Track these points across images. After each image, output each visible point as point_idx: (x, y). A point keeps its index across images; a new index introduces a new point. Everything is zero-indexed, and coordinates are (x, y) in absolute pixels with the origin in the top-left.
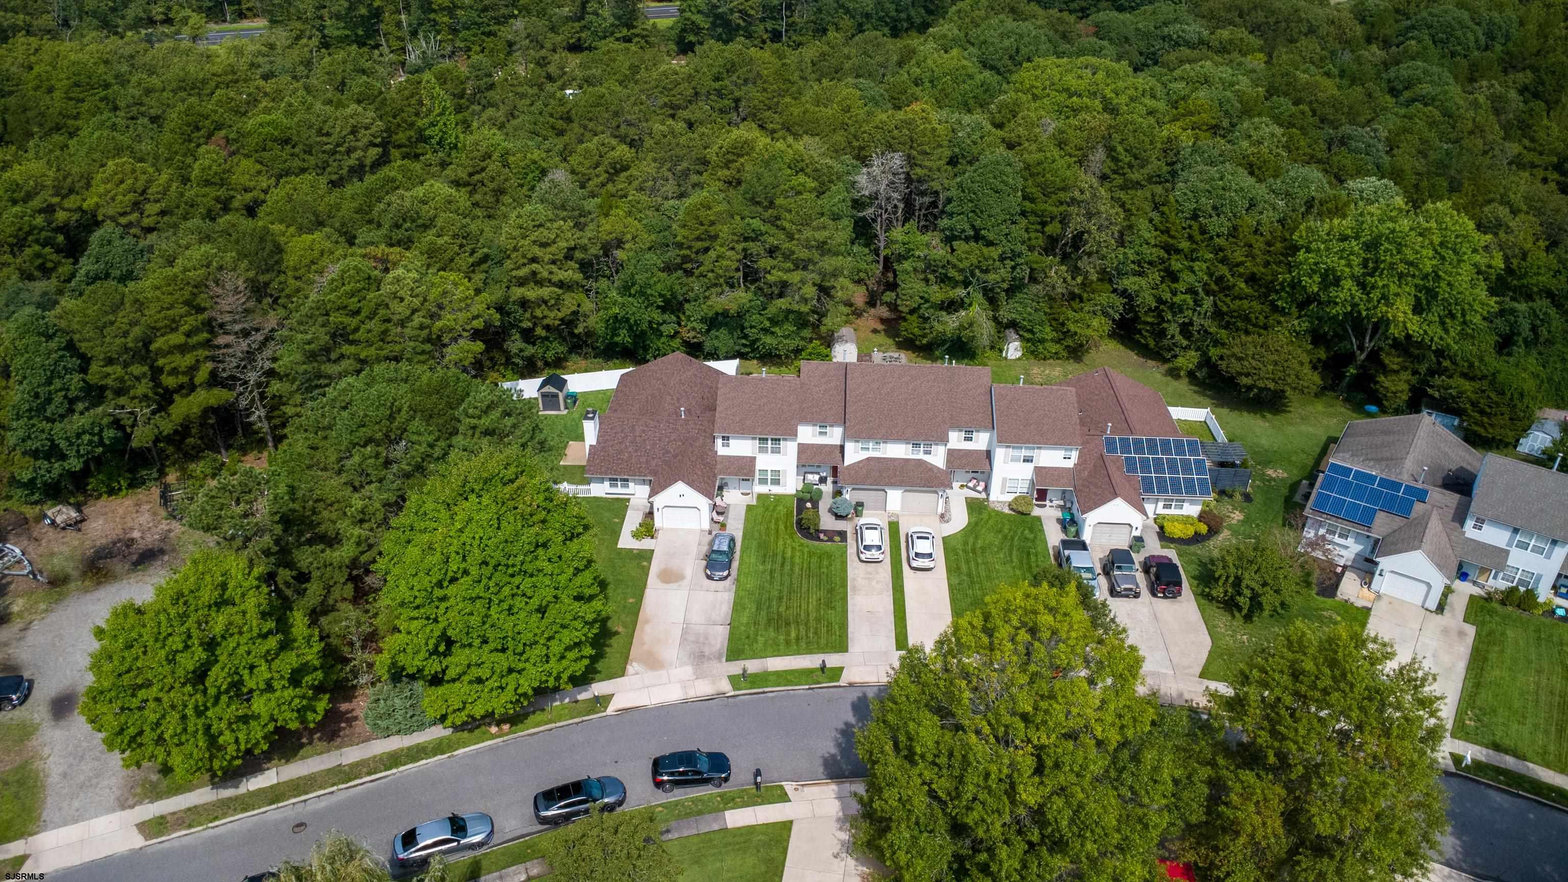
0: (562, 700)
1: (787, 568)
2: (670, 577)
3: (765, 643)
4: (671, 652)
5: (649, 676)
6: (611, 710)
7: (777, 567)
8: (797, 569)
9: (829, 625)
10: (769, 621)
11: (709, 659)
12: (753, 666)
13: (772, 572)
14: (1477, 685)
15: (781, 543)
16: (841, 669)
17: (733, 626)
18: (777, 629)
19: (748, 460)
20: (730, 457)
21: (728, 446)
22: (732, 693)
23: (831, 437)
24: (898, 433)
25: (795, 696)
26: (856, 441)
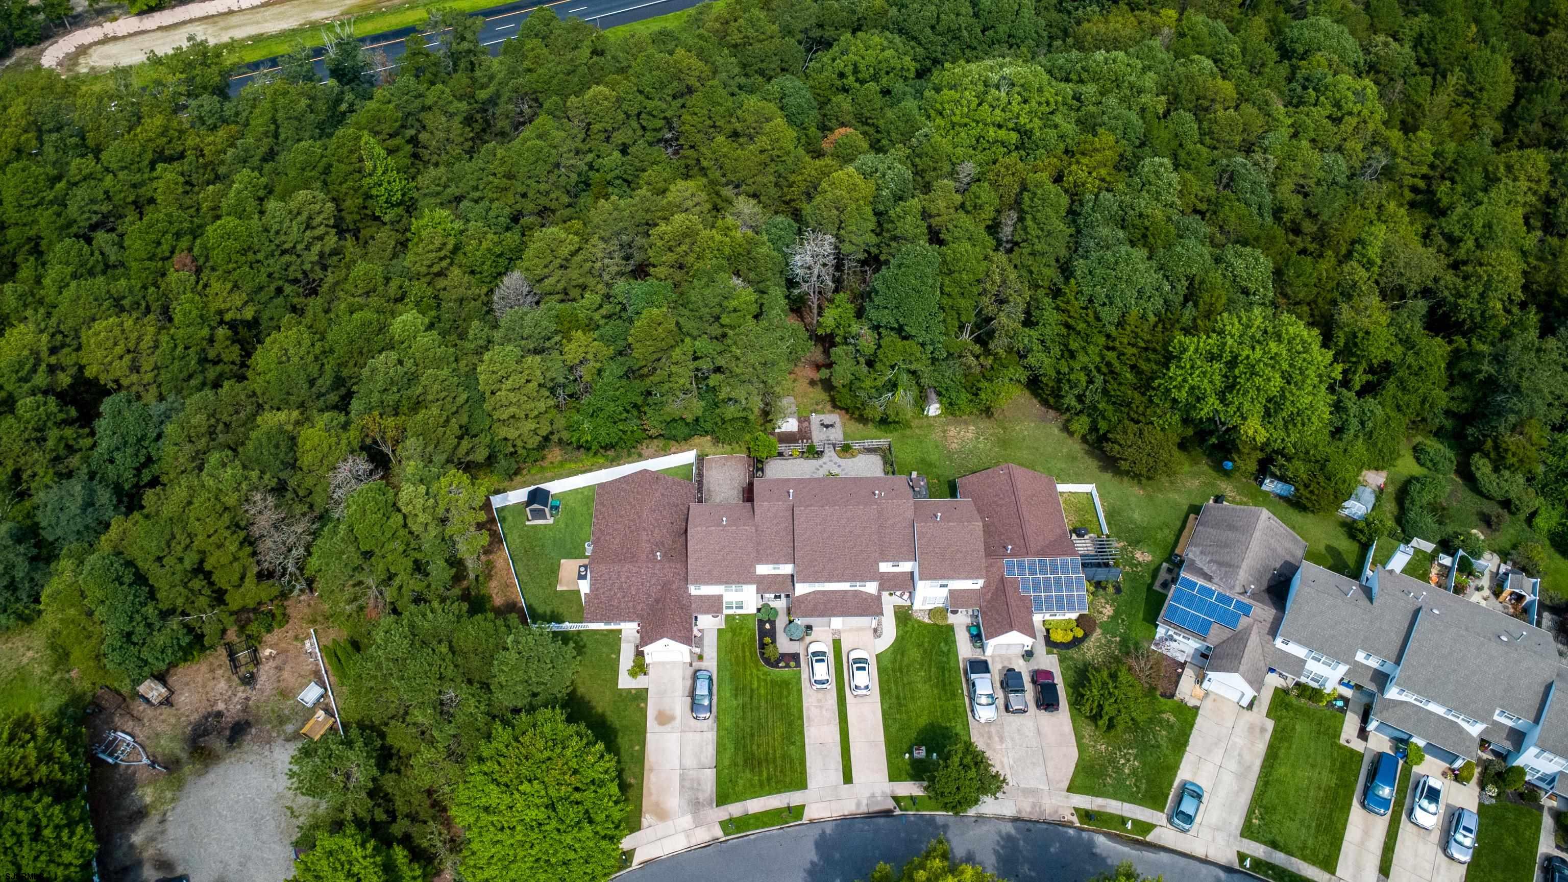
1: (755, 701)
2: (664, 719)
3: (744, 786)
4: (674, 801)
5: (660, 828)
6: (635, 864)
7: (747, 700)
8: (763, 703)
9: (792, 761)
10: (745, 761)
11: (704, 806)
12: (735, 809)
13: (744, 706)
14: (1266, 784)
15: (748, 672)
16: (803, 807)
17: (718, 766)
18: (752, 770)
19: (716, 598)
20: (701, 596)
21: (700, 590)
22: (724, 838)
23: (783, 571)
24: (838, 576)
25: (770, 837)
26: (804, 583)
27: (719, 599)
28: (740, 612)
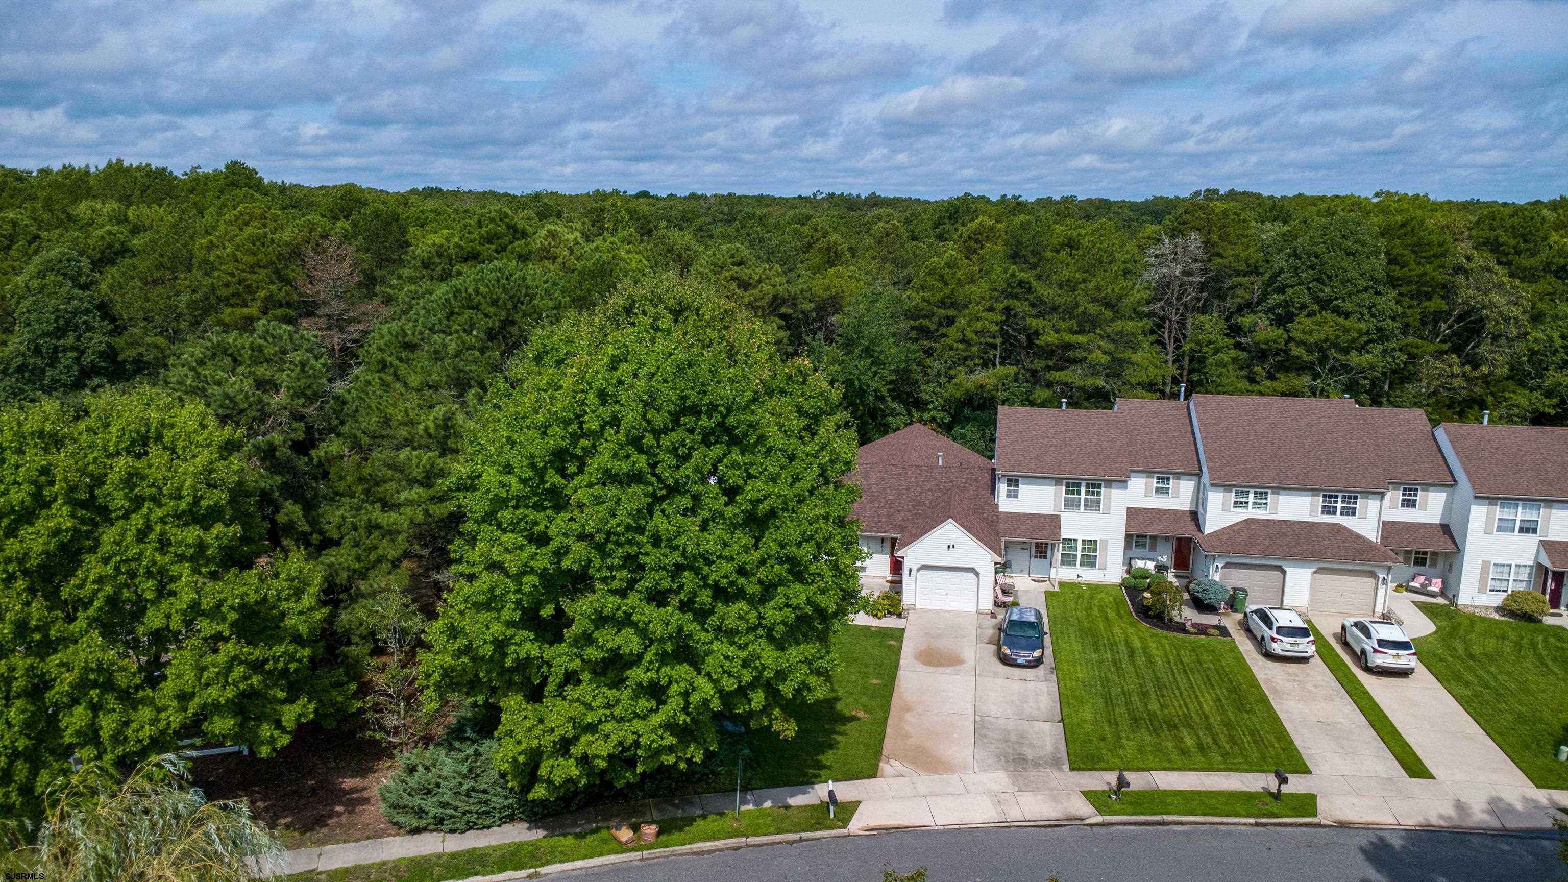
0: (758, 803)
2: (938, 660)
4: (960, 750)
5: (925, 781)
6: (856, 825)
7: (1124, 657)
8: (1159, 662)
9: (1254, 733)
10: (1135, 721)
11: (1036, 765)
13: (1116, 662)
15: (1118, 632)
16: (1310, 799)
17: (1067, 724)
19: (1047, 518)
20: (1018, 514)
21: (1016, 496)
22: (1099, 819)
23: (1176, 496)
24: (1297, 477)
25: (1230, 833)
26: (1227, 488)
27: (1054, 521)
28: (1090, 576)
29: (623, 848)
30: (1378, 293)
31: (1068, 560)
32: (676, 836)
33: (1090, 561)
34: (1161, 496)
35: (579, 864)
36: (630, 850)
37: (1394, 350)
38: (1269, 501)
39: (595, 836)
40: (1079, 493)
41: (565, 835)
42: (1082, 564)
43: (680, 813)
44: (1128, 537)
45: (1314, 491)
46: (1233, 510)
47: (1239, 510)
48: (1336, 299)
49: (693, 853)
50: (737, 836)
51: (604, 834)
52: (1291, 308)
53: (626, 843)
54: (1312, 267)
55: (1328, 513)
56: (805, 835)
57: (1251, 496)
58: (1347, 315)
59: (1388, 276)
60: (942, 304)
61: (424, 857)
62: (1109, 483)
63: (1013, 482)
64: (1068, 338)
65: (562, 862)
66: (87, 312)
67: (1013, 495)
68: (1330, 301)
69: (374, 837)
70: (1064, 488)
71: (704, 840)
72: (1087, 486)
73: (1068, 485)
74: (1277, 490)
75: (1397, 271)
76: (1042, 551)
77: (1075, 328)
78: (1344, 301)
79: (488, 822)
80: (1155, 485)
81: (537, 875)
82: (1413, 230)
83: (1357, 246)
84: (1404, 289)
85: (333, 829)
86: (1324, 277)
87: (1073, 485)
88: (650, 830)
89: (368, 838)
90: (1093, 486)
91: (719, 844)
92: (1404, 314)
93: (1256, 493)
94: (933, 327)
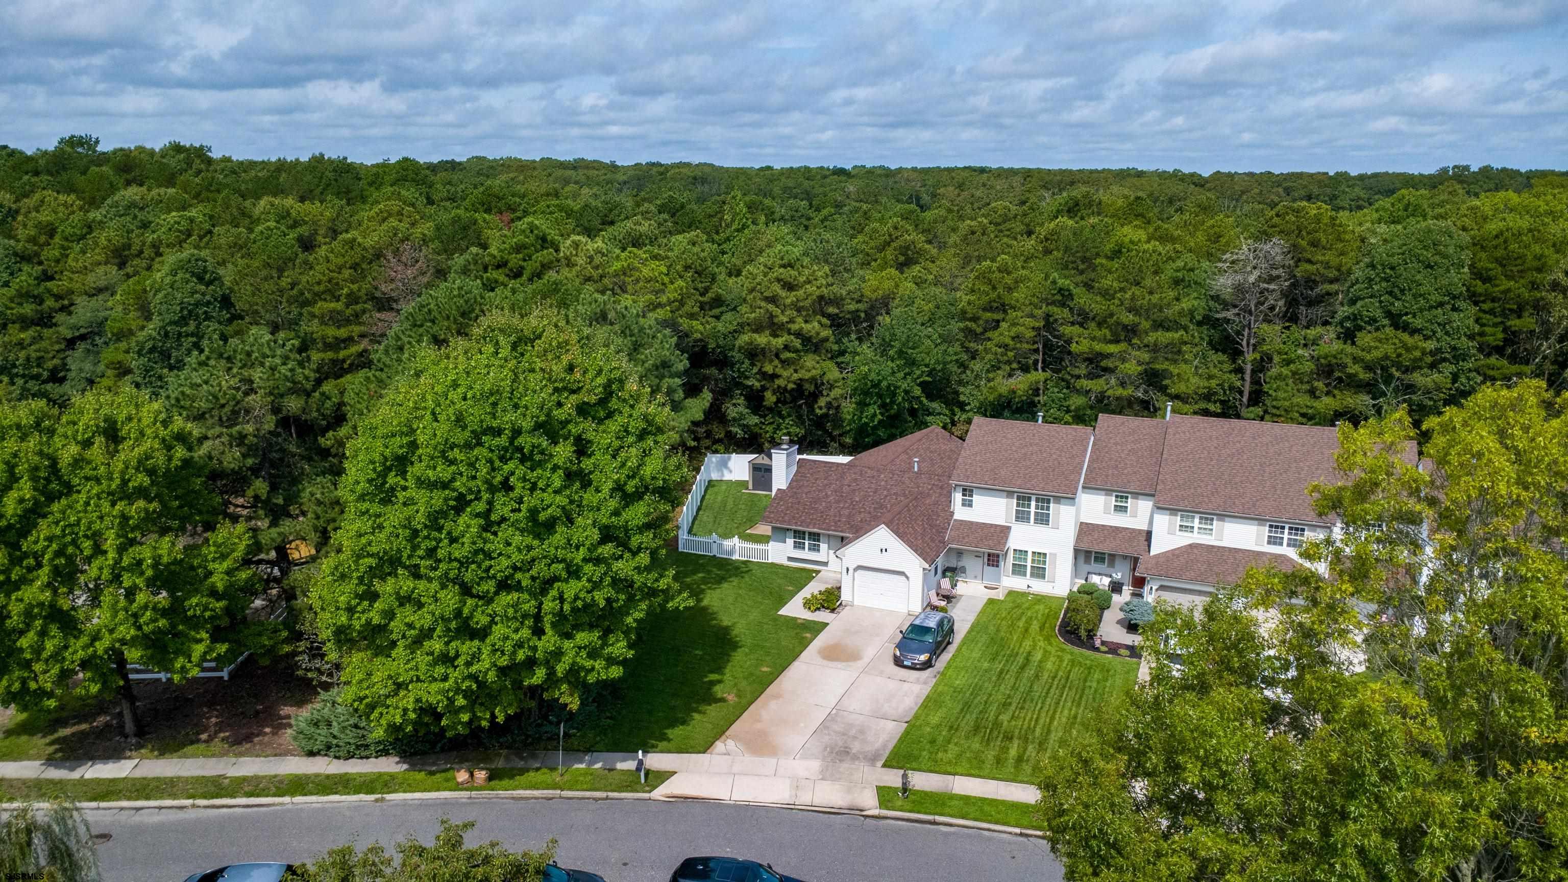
0: (590, 764)
1: (1030, 672)
2: (839, 654)
3: (959, 756)
4: (797, 737)
5: (746, 761)
6: (659, 793)
7: (1014, 668)
8: (1045, 676)
10: (977, 729)
11: (855, 758)
12: (922, 781)
13: (1002, 672)
15: (1027, 644)
17: (913, 722)
18: (987, 742)
19: (998, 529)
20: (972, 523)
21: (970, 505)
22: (876, 812)
23: (1134, 516)
24: (1243, 505)
25: (990, 839)
26: (1173, 511)
27: (1004, 531)
28: (1039, 587)
29: (459, 787)
30: (1454, 309)
31: (1018, 570)
32: (505, 782)
33: (1039, 573)
34: (1120, 514)
35: (417, 795)
36: (462, 790)
37: (1470, 370)
38: (1214, 527)
39: (443, 774)
40: (1029, 506)
41: (420, 771)
42: (1032, 575)
43: (521, 764)
44: (1077, 551)
45: (1261, 521)
46: (1178, 533)
47: (1186, 534)
48: (1406, 314)
49: (513, 798)
50: (555, 789)
51: (449, 775)
52: (1359, 322)
53: (462, 783)
54: (1387, 280)
55: (1275, 543)
56: (611, 794)
57: (1197, 520)
58: (1414, 332)
59: (1468, 290)
60: (988, 308)
61: (306, 775)
62: (1058, 500)
63: (967, 492)
64: (1098, 347)
65: (405, 792)
66: (208, 303)
67: (968, 504)
68: (1401, 316)
69: (280, 755)
70: (1015, 501)
71: (526, 789)
72: (1037, 500)
73: (1018, 498)
74: (1222, 517)
75: (1480, 287)
76: (993, 560)
77: (1109, 337)
78: (1414, 317)
79: (367, 753)
80: (1114, 503)
81: (383, 799)
82: (1505, 242)
83: (1437, 258)
84: (1485, 306)
85: (255, 745)
86: (1396, 290)
87: (1024, 498)
88: (481, 775)
89: (276, 755)
90: (1043, 501)
91: (537, 793)
92: (1482, 334)
93: (1201, 518)
94: (979, 330)
